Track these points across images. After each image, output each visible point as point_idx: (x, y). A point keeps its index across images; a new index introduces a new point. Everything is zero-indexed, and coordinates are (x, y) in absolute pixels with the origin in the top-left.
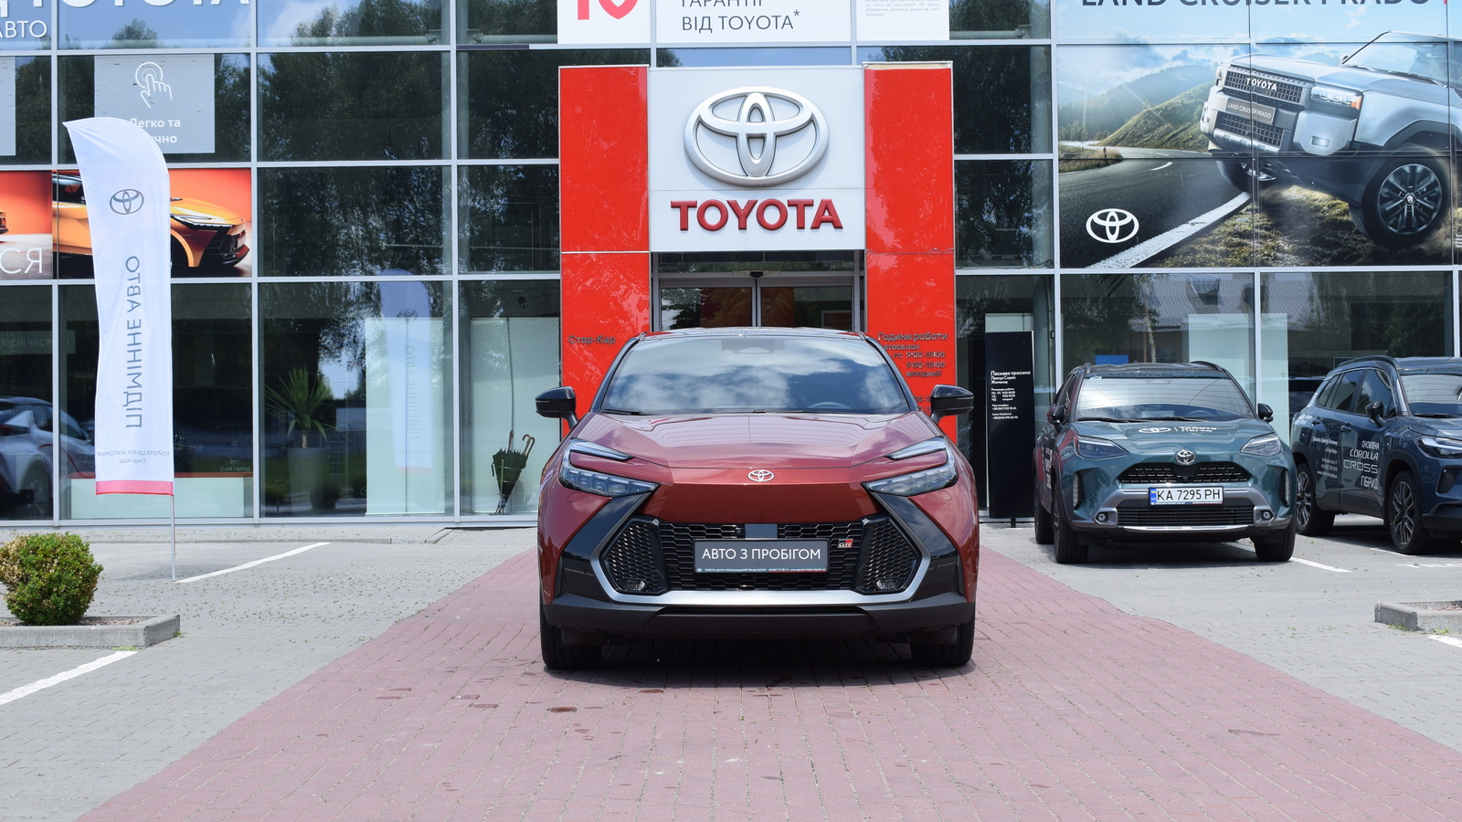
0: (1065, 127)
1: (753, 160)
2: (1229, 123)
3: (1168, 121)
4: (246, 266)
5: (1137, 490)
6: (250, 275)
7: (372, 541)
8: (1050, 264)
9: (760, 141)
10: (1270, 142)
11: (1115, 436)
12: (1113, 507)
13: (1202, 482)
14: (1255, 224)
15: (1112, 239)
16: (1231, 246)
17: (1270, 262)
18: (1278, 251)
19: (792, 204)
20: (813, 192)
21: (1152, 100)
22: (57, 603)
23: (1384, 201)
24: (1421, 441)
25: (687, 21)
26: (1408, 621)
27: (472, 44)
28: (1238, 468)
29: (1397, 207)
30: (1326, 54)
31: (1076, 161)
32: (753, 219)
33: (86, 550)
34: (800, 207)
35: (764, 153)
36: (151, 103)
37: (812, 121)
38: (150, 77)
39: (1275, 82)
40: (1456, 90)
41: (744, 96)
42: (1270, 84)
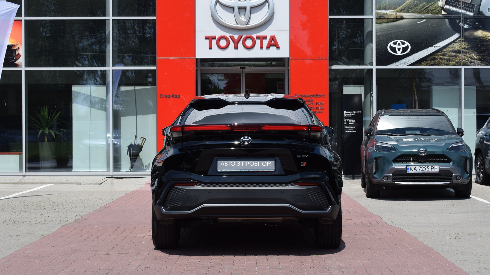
0: (379, 4)
1: (241, 18)
2: (451, 2)
3: (424, 1)
4: (20, 63)
5: (400, 166)
6: (21, 67)
7: (72, 183)
8: (371, 64)
9: (244, 9)
10: (469, 11)
11: (391, 142)
12: (390, 174)
13: (430, 163)
14: (462, 47)
15: (399, 53)
16: (451, 57)
17: (468, 64)
18: (472, 59)
19: (258, 38)
20: (267, 32)
28: (446, 157)
31: (383, 19)
32: (240, 44)
34: (262, 39)
35: (245, 16)
37: (267, 1)
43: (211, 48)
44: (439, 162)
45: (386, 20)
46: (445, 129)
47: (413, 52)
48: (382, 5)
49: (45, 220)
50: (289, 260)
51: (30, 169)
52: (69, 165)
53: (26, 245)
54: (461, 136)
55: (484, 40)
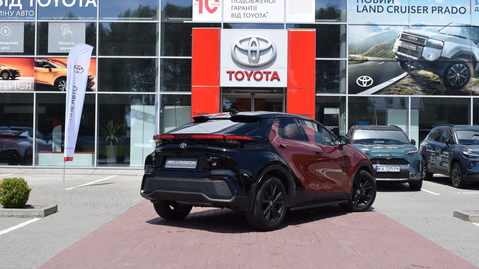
0: (351, 50)
1: (252, 58)
2: (402, 50)
3: (383, 49)
6: (95, 91)
7: (131, 175)
8: (345, 93)
9: (255, 52)
10: (415, 56)
11: (365, 149)
13: (393, 165)
14: (409, 82)
15: (365, 85)
16: (402, 89)
17: (414, 94)
18: (416, 90)
19: (264, 73)
20: (271, 69)
21: (378, 42)
22: (15, 201)
23: (450, 75)
24: (462, 153)
25: (233, 14)
26: (465, 218)
27: (166, 20)
28: (405, 160)
29: (454, 77)
30: (433, 29)
31: (354, 61)
32: (252, 77)
33: (26, 184)
34: (268, 73)
35: (256, 56)
36: (66, 37)
37: (271, 47)
38: (65, 29)
39: (417, 37)
40: (473, 41)
41: (250, 38)
42: (415, 38)
43: (231, 79)
44: (400, 164)
45: (356, 62)
46: (401, 140)
47: (375, 84)
48: (353, 51)
49: (116, 203)
50: (309, 239)
51: (100, 164)
53: (106, 223)
54: (414, 145)
55: (425, 77)
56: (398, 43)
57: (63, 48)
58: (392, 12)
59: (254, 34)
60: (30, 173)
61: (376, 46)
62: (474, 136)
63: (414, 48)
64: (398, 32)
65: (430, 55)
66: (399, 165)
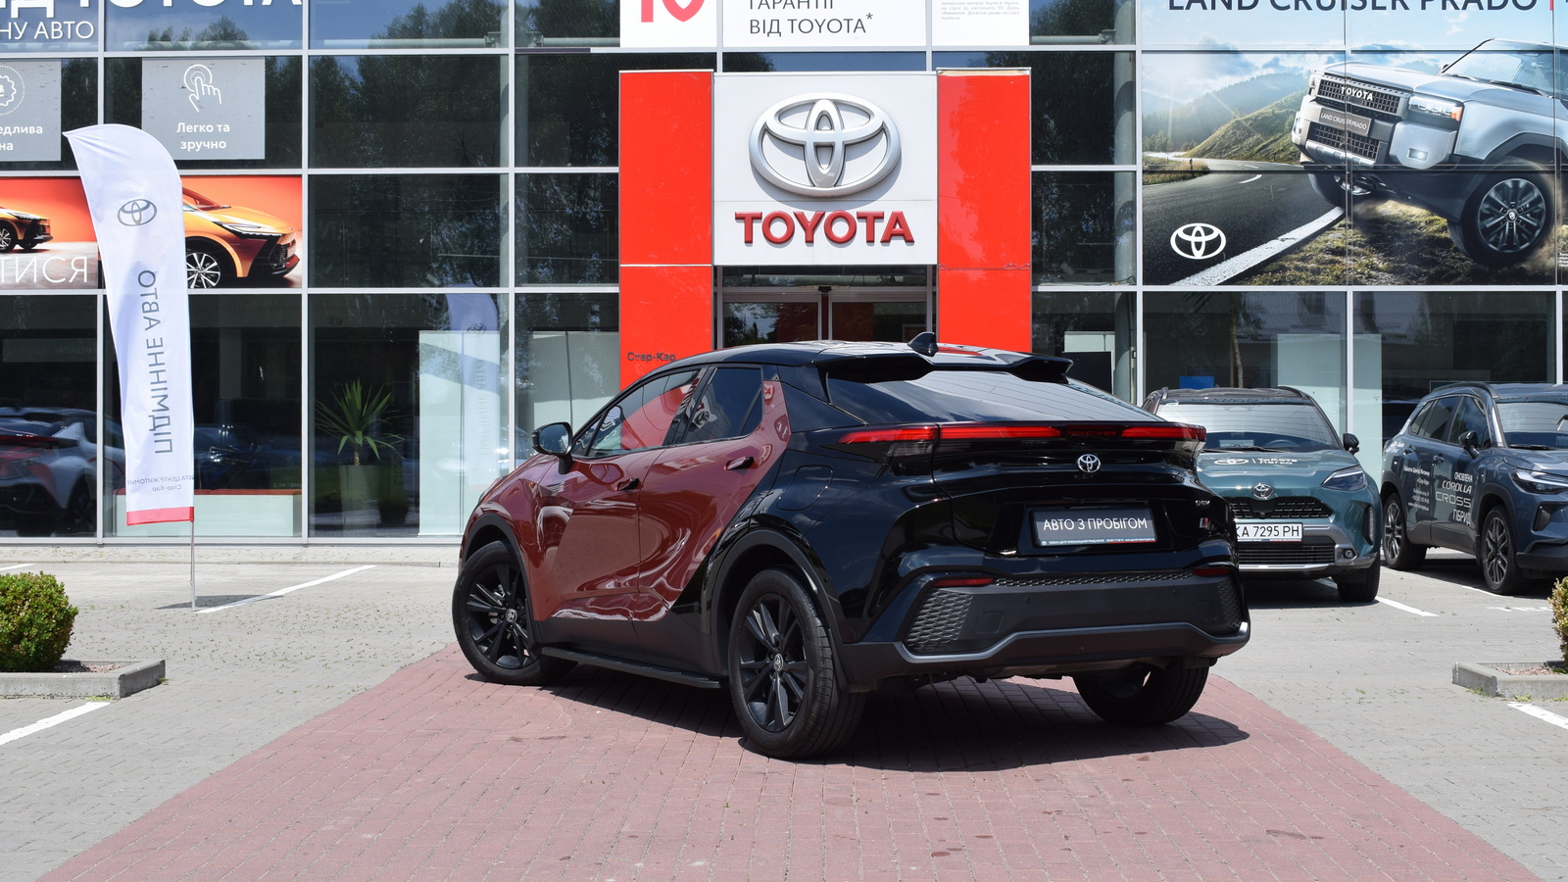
0: (1149, 137)
1: (820, 169)
2: (1322, 134)
3: (1258, 131)
6: (300, 286)
7: (420, 564)
8: (1132, 280)
9: (829, 150)
10: (1365, 155)
13: (1281, 518)
14: (1348, 240)
15: (1198, 255)
17: (1363, 280)
19: (861, 217)
20: (885, 204)
21: (1242, 110)
22: (27, 649)
23: (1484, 217)
24: (1516, 476)
25: (755, 23)
26: (1486, 686)
27: (532, 46)
28: (1318, 503)
29: (1498, 224)
30: (1425, 62)
31: (1161, 172)
32: (820, 232)
33: (61, 592)
34: (871, 219)
35: (832, 163)
36: (200, 107)
37: (883, 129)
38: (198, 80)
39: (1371, 92)
40: (1562, 102)
41: (812, 103)
42: (1365, 93)
43: (749, 241)
44: (1303, 515)
45: (1168, 176)
46: (1312, 436)
47: (1232, 251)
48: (1157, 140)
49: (358, 653)
51: (318, 529)
52: (409, 519)
53: (316, 714)
54: (1353, 452)
55: (1401, 224)
56: (1309, 112)
57: (192, 145)
58: (1288, 7)
59: (824, 87)
60: (87, 562)
61: (1233, 121)
62: (1564, 421)
63: (1361, 126)
64: (1309, 72)
65: (1417, 148)
66: (1300, 517)
